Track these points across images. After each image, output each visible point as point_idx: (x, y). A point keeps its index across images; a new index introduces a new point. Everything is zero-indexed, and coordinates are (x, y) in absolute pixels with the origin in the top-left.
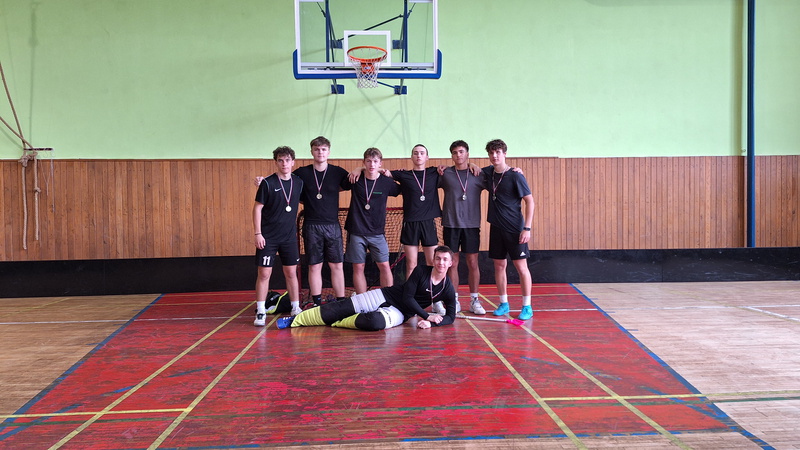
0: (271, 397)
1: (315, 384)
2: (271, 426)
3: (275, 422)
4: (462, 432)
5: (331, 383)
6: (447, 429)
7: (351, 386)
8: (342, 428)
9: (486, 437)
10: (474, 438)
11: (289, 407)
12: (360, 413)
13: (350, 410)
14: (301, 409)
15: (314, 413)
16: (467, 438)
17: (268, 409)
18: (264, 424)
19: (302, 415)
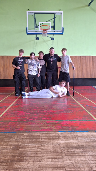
0: (20, 116)
1: (32, 112)
2: (20, 125)
3: (21, 124)
4: (75, 129)
5: (37, 112)
6: (71, 128)
7: (42, 113)
8: (40, 127)
9: (83, 131)
10: (80, 131)
11: (25, 119)
12: (45, 122)
13: (42, 121)
14: (28, 120)
15: (32, 121)
16: (77, 131)
17: (19, 119)
18: (18, 125)
19: (29, 122)
